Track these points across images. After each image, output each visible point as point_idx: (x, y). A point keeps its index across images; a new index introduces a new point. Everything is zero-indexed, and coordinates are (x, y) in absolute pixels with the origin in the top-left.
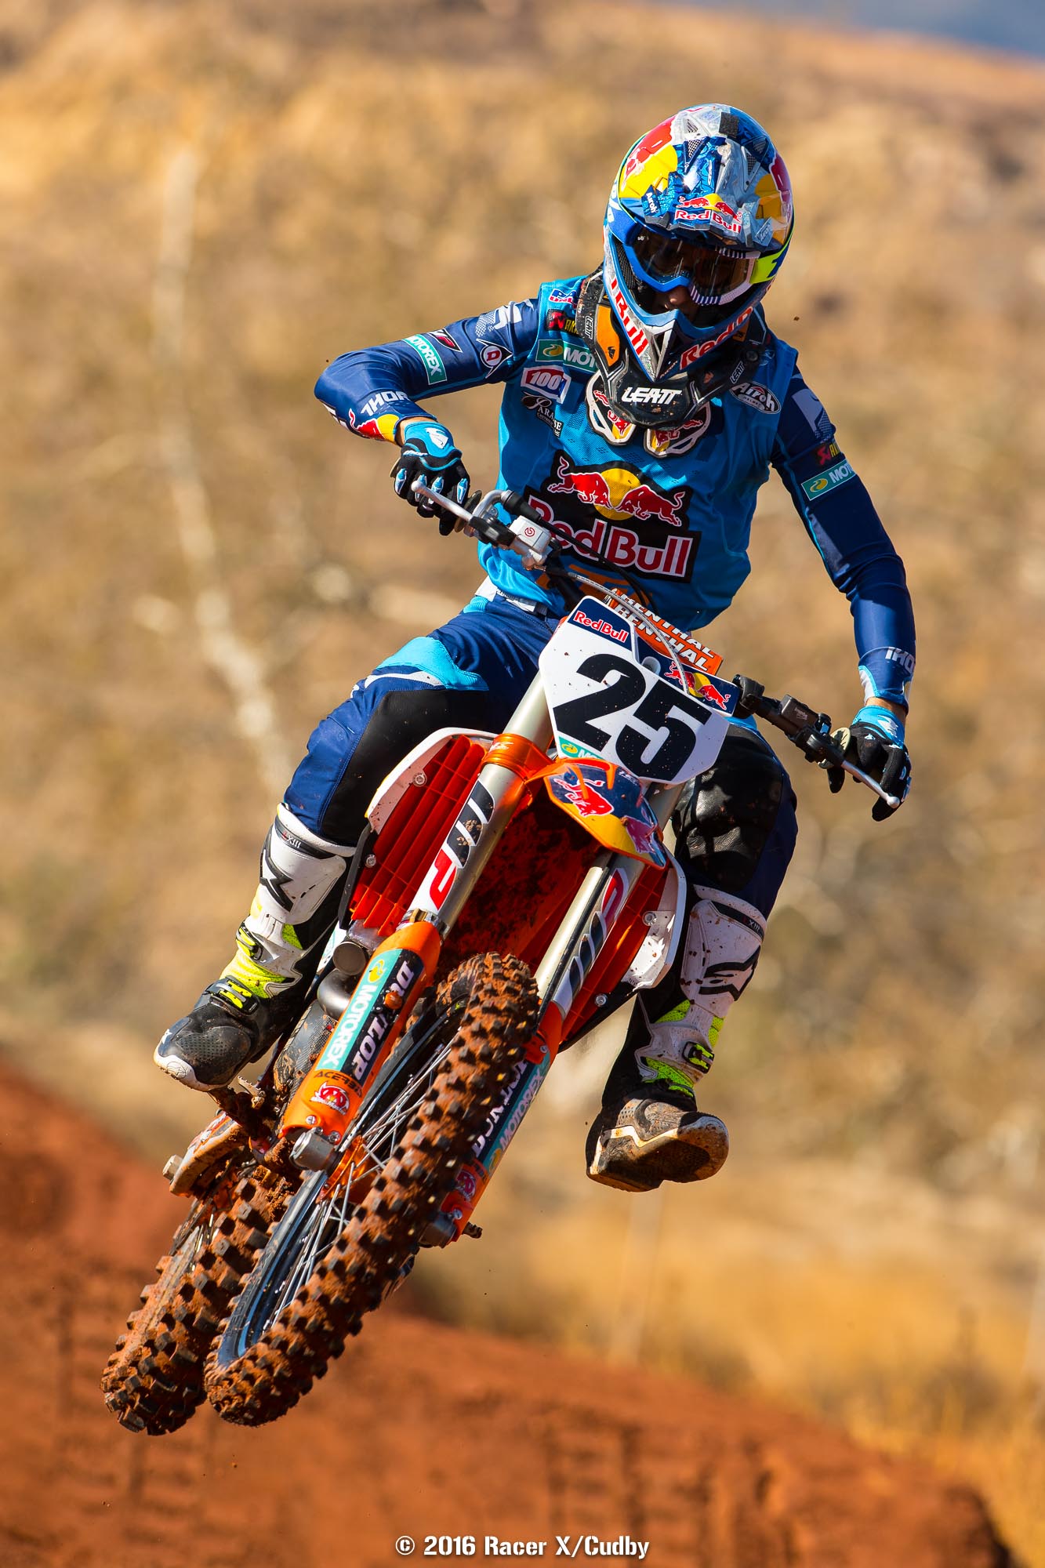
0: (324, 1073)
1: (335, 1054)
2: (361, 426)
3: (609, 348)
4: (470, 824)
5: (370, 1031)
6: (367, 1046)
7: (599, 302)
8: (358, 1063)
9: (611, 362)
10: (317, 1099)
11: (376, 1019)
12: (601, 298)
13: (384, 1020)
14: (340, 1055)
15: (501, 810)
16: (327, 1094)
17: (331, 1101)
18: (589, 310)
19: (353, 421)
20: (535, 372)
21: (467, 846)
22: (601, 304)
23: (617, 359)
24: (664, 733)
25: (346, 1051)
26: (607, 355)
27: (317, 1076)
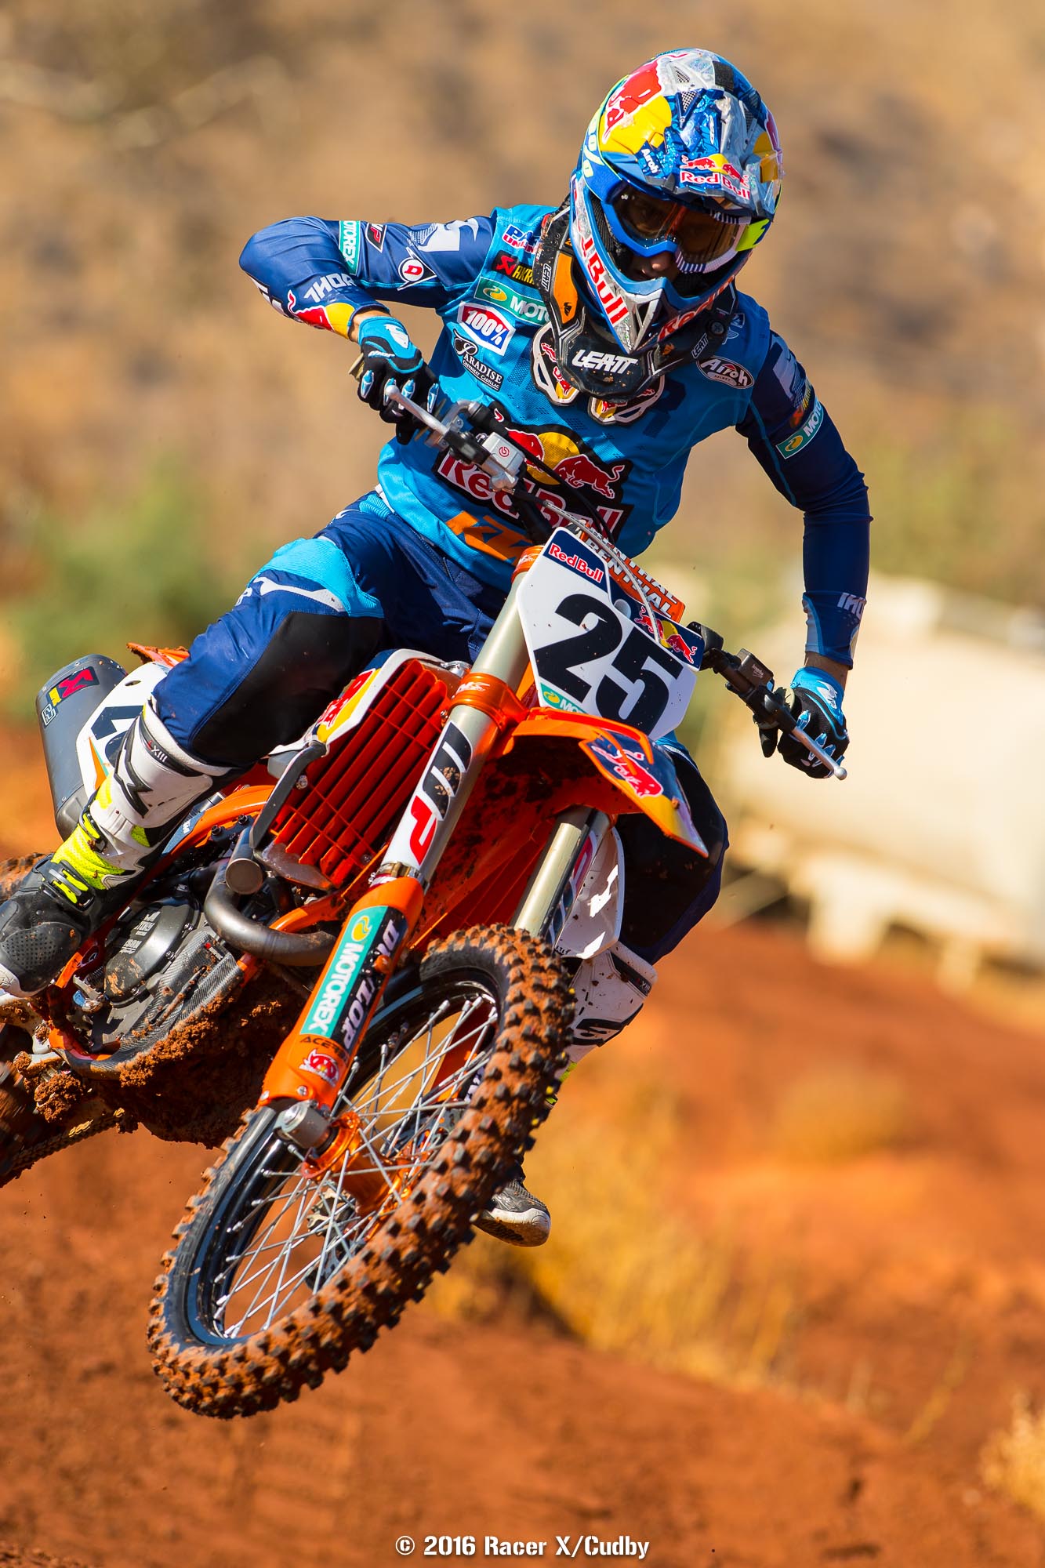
0: (312, 1039)
1: (323, 1019)
2: (303, 311)
3: (566, 304)
4: (448, 772)
5: (358, 996)
6: (356, 1012)
7: (560, 248)
8: (348, 1030)
9: (565, 319)
10: (306, 1067)
11: (364, 982)
12: (562, 243)
13: (371, 983)
14: (329, 1020)
15: (477, 757)
16: (317, 1063)
17: (322, 1071)
18: (548, 257)
19: (291, 305)
20: (473, 309)
21: (446, 796)
22: (562, 251)
23: (572, 317)
24: (640, 685)
25: (335, 1016)
26: (562, 311)
27: (304, 1041)
